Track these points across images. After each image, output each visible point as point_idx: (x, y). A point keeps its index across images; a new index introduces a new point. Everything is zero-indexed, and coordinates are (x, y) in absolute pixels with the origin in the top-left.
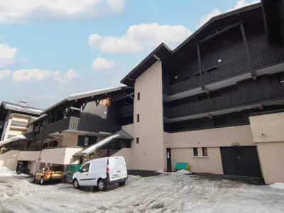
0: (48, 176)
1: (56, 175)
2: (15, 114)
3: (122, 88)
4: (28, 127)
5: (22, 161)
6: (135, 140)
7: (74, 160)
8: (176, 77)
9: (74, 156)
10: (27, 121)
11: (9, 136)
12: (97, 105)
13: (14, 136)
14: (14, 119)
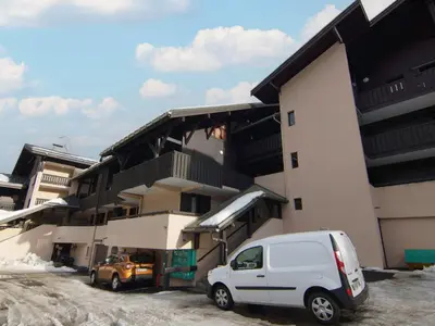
0: (129, 274)
1: (142, 271)
2: (49, 163)
3: (251, 104)
4: (69, 185)
5: (60, 244)
6: (292, 204)
7: (185, 241)
8: (366, 80)
9: (183, 232)
10: (67, 175)
11: (39, 201)
12: (208, 137)
13: (46, 200)
14: (46, 171)
